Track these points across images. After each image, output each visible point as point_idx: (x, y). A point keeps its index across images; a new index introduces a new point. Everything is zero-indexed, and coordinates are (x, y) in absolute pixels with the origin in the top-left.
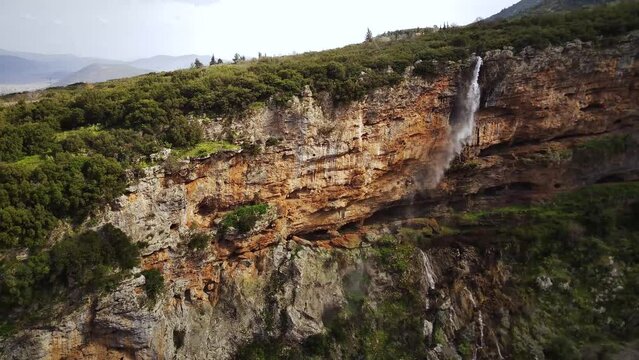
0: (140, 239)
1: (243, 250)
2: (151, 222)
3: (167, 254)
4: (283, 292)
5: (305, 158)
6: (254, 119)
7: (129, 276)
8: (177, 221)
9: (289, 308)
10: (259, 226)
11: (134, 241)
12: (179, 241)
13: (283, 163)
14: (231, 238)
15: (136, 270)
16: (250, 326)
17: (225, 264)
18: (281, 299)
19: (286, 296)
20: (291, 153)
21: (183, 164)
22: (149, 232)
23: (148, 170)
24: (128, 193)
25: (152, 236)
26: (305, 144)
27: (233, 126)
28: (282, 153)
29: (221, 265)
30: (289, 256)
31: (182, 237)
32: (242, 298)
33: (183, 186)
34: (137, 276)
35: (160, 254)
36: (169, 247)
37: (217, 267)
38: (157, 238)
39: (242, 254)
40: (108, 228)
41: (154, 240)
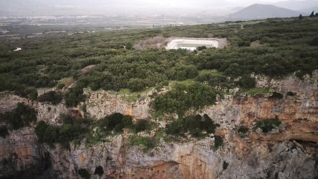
0: (217, 123)
1: (263, 139)
2: (223, 117)
3: (227, 131)
4: (280, 165)
5: (308, 105)
6: (282, 81)
7: (209, 136)
8: (235, 119)
9: (280, 173)
10: (274, 131)
11: (215, 123)
12: (234, 127)
13: (294, 105)
14: (259, 133)
15: (212, 135)
16: (259, 173)
17: (253, 142)
18: (277, 167)
19: (281, 166)
20: (300, 101)
21: (242, 96)
22: (221, 121)
23: (226, 96)
24: (215, 104)
25: (222, 122)
26: (309, 99)
27: (271, 83)
28: (294, 100)
29: (252, 142)
30: (287, 149)
31: (236, 126)
32: (258, 159)
33: (240, 106)
34: (212, 137)
35: (225, 130)
36: (229, 129)
37: (249, 143)
38: (224, 124)
39: (263, 141)
40: (206, 116)
41: (223, 125)
